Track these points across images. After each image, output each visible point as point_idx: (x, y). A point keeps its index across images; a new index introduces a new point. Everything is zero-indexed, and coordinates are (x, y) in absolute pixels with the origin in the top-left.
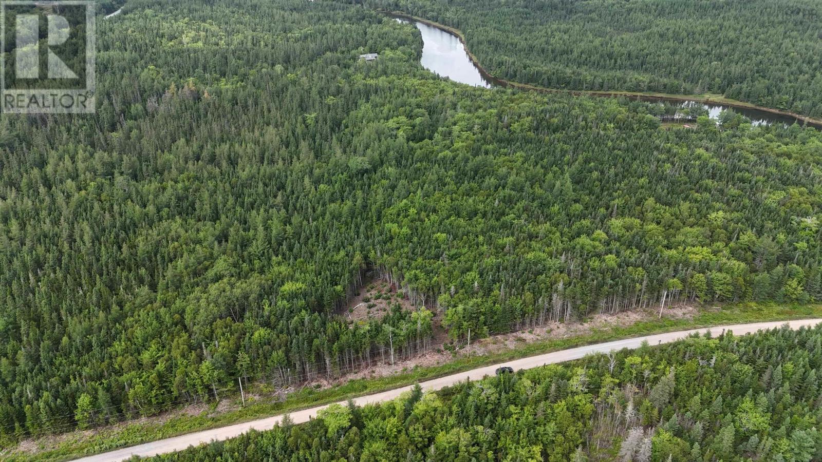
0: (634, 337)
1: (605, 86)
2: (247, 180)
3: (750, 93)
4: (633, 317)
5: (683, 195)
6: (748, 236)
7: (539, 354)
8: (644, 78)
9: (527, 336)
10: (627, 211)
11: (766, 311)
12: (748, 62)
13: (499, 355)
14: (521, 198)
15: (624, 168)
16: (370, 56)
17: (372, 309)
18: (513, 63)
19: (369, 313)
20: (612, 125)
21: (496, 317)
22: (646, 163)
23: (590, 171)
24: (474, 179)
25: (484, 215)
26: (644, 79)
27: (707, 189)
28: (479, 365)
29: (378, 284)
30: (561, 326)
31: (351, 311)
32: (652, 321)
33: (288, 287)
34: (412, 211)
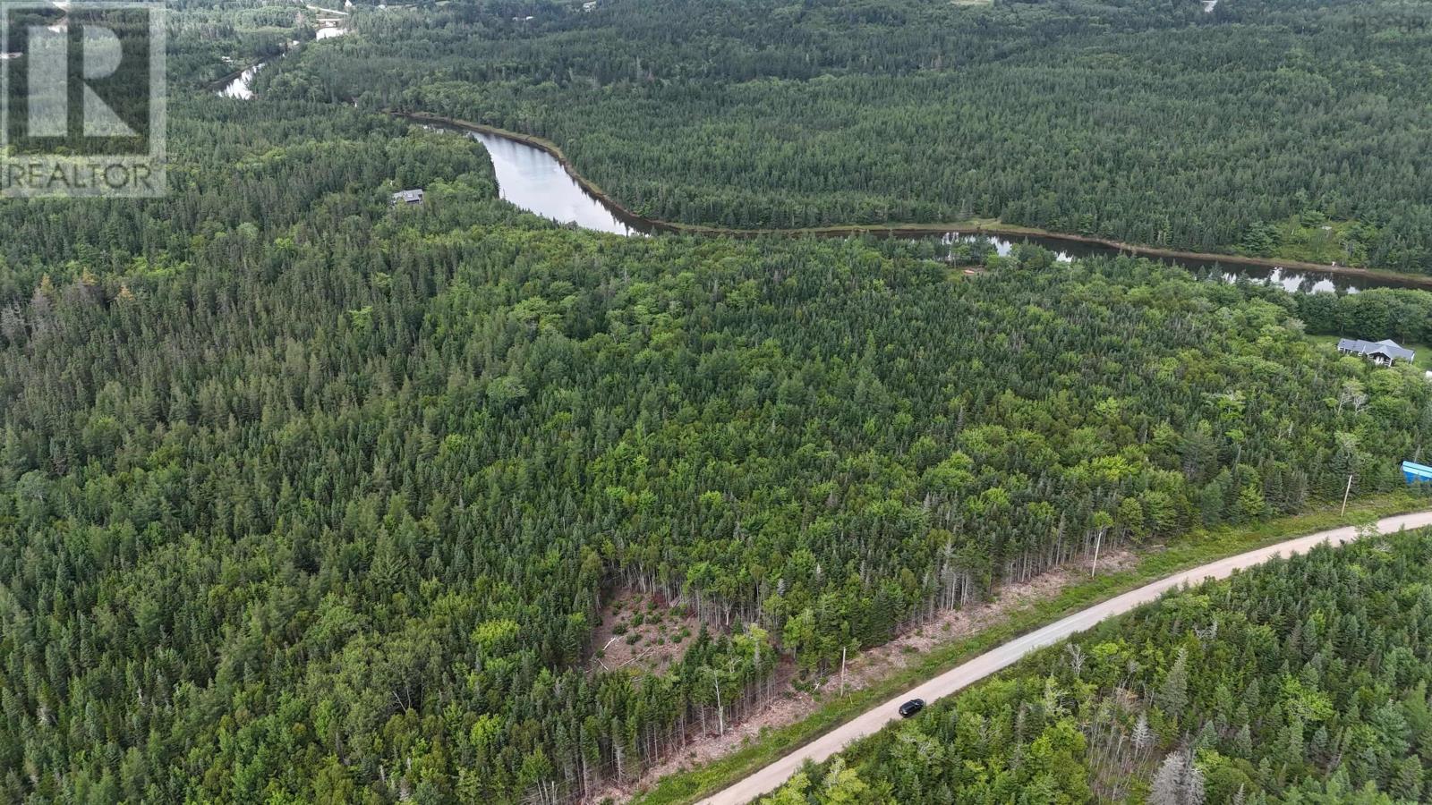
0: (1072, 613)
1: (825, 218)
2: (296, 445)
3: (1037, 213)
4: (1054, 582)
5: (1044, 380)
6: (1163, 431)
7: (950, 669)
8: (881, 202)
9: (914, 641)
10: (978, 415)
11: (1223, 541)
12: (1019, 167)
13: (889, 682)
14: (809, 416)
16: (410, 195)
17: (638, 645)
18: (670, 192)
19: (634, 652)
21: (866, 620)
23: (891, 358)
24: (715, 392)
25: (762, 451)
26: (882, 204)
27: (1072, 367)
28: (867, 706)
29: (626, 597)
30: (959, 614)
31: (601, 655)
32: (1083, 584)
33: (488, 632)
34: (640, 460)
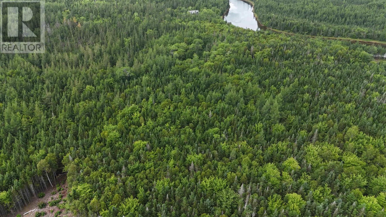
1: (336, 34)
10: (327, 136)
15: (334, 92)
20: (333, 58)
22: (355, 89)
24: (204, 91)
26: (364, 31)
